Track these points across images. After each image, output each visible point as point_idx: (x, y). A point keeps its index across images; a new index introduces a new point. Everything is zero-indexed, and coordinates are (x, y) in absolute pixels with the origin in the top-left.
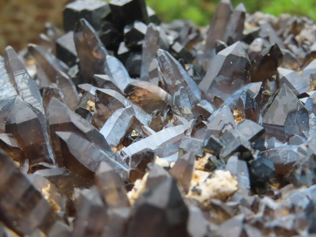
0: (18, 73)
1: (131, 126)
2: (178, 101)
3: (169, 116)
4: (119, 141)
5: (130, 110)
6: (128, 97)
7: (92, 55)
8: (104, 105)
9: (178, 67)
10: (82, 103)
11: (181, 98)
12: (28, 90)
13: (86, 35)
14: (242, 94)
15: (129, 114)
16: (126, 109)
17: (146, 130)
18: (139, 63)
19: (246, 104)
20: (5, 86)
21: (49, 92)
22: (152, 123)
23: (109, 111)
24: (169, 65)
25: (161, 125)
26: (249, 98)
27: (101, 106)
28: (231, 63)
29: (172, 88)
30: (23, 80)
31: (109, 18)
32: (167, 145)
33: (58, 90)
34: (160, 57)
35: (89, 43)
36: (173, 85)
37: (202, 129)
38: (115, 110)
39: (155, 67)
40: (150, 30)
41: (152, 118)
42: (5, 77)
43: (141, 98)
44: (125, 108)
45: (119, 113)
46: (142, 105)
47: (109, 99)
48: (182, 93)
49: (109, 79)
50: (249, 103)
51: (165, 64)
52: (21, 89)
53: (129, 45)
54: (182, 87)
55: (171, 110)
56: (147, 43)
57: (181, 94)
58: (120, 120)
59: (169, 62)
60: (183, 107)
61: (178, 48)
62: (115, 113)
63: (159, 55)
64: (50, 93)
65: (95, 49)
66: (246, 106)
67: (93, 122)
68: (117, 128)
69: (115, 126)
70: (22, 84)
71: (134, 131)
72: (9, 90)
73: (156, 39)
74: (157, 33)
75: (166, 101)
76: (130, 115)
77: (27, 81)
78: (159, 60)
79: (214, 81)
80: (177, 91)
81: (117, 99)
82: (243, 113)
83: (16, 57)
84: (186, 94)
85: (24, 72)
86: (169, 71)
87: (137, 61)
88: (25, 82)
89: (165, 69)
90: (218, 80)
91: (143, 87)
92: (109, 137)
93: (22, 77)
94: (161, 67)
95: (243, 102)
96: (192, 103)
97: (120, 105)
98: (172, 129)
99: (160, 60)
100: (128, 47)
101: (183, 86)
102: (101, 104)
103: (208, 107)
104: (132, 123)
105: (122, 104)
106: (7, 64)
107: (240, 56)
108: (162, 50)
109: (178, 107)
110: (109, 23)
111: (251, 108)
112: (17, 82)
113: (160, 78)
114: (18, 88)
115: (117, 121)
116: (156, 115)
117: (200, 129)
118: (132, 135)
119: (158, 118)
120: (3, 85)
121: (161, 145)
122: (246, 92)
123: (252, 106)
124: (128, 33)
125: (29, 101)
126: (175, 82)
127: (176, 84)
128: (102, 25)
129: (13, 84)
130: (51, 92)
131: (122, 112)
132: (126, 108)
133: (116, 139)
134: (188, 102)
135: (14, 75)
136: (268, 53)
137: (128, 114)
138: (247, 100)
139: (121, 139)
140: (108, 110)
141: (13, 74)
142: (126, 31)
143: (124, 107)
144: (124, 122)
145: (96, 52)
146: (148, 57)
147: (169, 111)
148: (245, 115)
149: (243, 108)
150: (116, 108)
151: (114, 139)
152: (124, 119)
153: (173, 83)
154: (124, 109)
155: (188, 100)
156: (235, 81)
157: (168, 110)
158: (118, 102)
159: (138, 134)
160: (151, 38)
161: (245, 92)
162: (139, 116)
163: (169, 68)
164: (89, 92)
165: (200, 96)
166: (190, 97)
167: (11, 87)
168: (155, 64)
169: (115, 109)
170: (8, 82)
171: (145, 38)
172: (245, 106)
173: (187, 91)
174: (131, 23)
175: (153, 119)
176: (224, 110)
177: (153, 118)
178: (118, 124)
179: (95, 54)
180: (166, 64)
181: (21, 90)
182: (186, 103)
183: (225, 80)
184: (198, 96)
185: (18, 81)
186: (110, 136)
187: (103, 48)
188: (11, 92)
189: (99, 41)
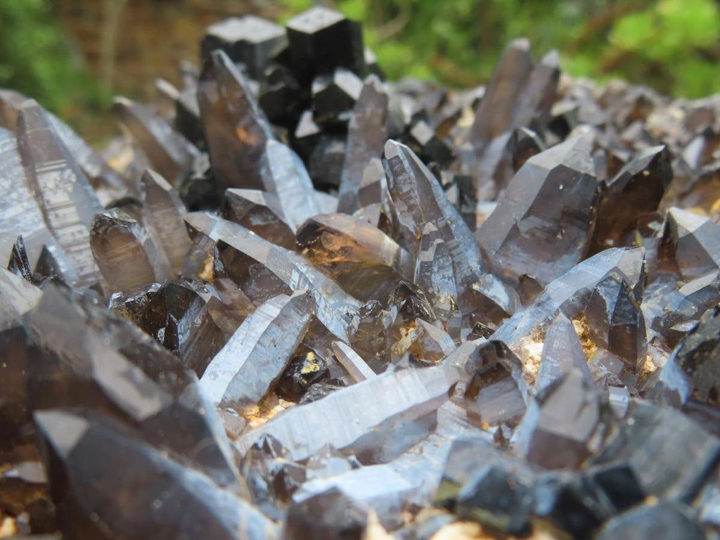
0: (47, 166)
1: (304, 341)
2: (426, 276)
3: (404, 318)
4: (267, 387)
5: (304, 301)
6: (306, 251)
7: (237, 137)
8: (234, 284)
9: (433, 189)
10: (197, 251)
11: (435, 269)
12: (73, 209)
13: (224, 90)
14: (604, 285)
15: (301, 313)
16: (292, 300)
17: (344, 355)
18: (340, 161)
19: (615, 315)
20: (14, 196)
21: (104, 228)
22: (357, 332)
23: (249, 300)
24: (411, 183)
25: (382, 339)
26: (625, 299)
27: (227, 283)
28: (561, 187)
29: (413, 238)
30: (61, 185)
31: (284, 58)
32: (398, 426)
33: (130, 224)
34: (390, 161)
35: (231, 108)
36: (417, 232)
37: (497, 384)
38: (262, 299)
39: (374, 179)
40: (368, 90)
41: (360, 321)
42: (15, 173)
43: (336, 256)
44: (290, 295)
45: (272, 308)
46: (336, 273)
47: (250, 270)
48: (437, 257)
49: (263, 203)
50: (625, 311)
51: (401, 178)
52: (54, 206)
53: (320, 120)
54: (439, 241)
55: (409, 302)
56: (359, 120)
57: (435, 259)
58: (275, 329)
59: (412, 174)
60: (439, 291)
61: (423, 133)
62: (263, 306)
63: (388, 157)
64: (106, 230)
65: (243, 122)
66: (613, 317)
67: (207, 321)
68: (265, 351)
69: (259, 346)
70: (55, 194)
71: (310, 356)
72: (22, 207)
73: (380, 111)
74: (384, 98)
75: (395, 270)
76: (302, 316)
77: (70, 188)
78: (388, 167)
79: (515, 229)
80: (425, 249)
81: (270, 271)
82: (601, 333)
83: (46, 129)
84: (447, 257)
85: (64, 165)
86: (411, 198)
87: (333, 155)
88: (65, 190)
89: (401, 193)
90: (524, 227)
91: (343, 230)
92: (239, 376)
93: (59, 179)
94: (392, 186)
95: (605, 305)
96: (459, 281)
97: (278, 286)
98: (416, 376)
99: (392, 168)
100: (319, 124)
101: (441, 237)
102: (228, 280)
103: (498, 293)
104: (307, 334)
105: (283, 283)
106: (22, 143)
107: (583, 172)
108: (396, 143)
109: (426, 290)
110: (283, 69)
111: (628, 325)
112: (42, 190)
113: (383, 207)
114: (46, 204)
115: (265, 332)
116: (373, 315)
117: (492, 383)
118: (304, 371)
119: (374, 322)
120: (9, 193)
121: (381, 424)
122: (617, 282)
123: (630, 320)
124: (320, 94)
125: (73, 234)
126: (424, 225)
127: (426, 232)
128: (269, 72)
129: (34, 193)
130: (110, 229)
131: (282, 306)
132: (293, 296)
133: (259, 383)
134: (451, 278)
135: (38, 171)
136: (646, 169)
137: (298, 313)
138: (618, 304)
139: (272, 382)
140: (247, 298)
141: (33, 169)
142: (317, 87)
143: (288, 292)
144: (285, 334)
145: (246, 129)
146: (360, 150)
147: (405, 306)
148: (606, 340)
149: (605, 321)
150: (267, 293)
151: (254, 384)
152: (286, 327)
153: (418, 229)
154: (287, 299)
155: (450, 273)
156: (564, 231)
157: (403, 303)
158: (273, 278)
159: (320, 363)
160: (370, 109)
161: (615, 280)
162: (327, 315)
163: (412, 189)
164: (207, 236)
165: (479, 262)
166: (455, 266)
167: (28, 200)
168: (374, 171)
169: (264, 296)
170: (21, 187)
171: (356, 107)
172: (610, 317)
173: (451, 250)
174: (329, 72)
175: (364, 323)
176: (557, 330)
177: (363, 321)
178: (267, 342)
179: (242, 134)
180: (405, 180)
181: (53, 209)
182: (446, 280)
183: (543, 228)
184: (473, 262)
185: (46, 187)
186: (242, 374)
187: (262, 123)
188: (28, 211)
189: (255, 106)
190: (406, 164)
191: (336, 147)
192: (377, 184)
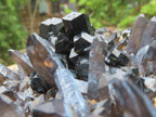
7: (44, 65)
13: (37, 49)
53: (77, 51)
142: (75, 39)
145: (48, 62)
190: (129, 90)
191: (84, 61)
192: (107, 87)
